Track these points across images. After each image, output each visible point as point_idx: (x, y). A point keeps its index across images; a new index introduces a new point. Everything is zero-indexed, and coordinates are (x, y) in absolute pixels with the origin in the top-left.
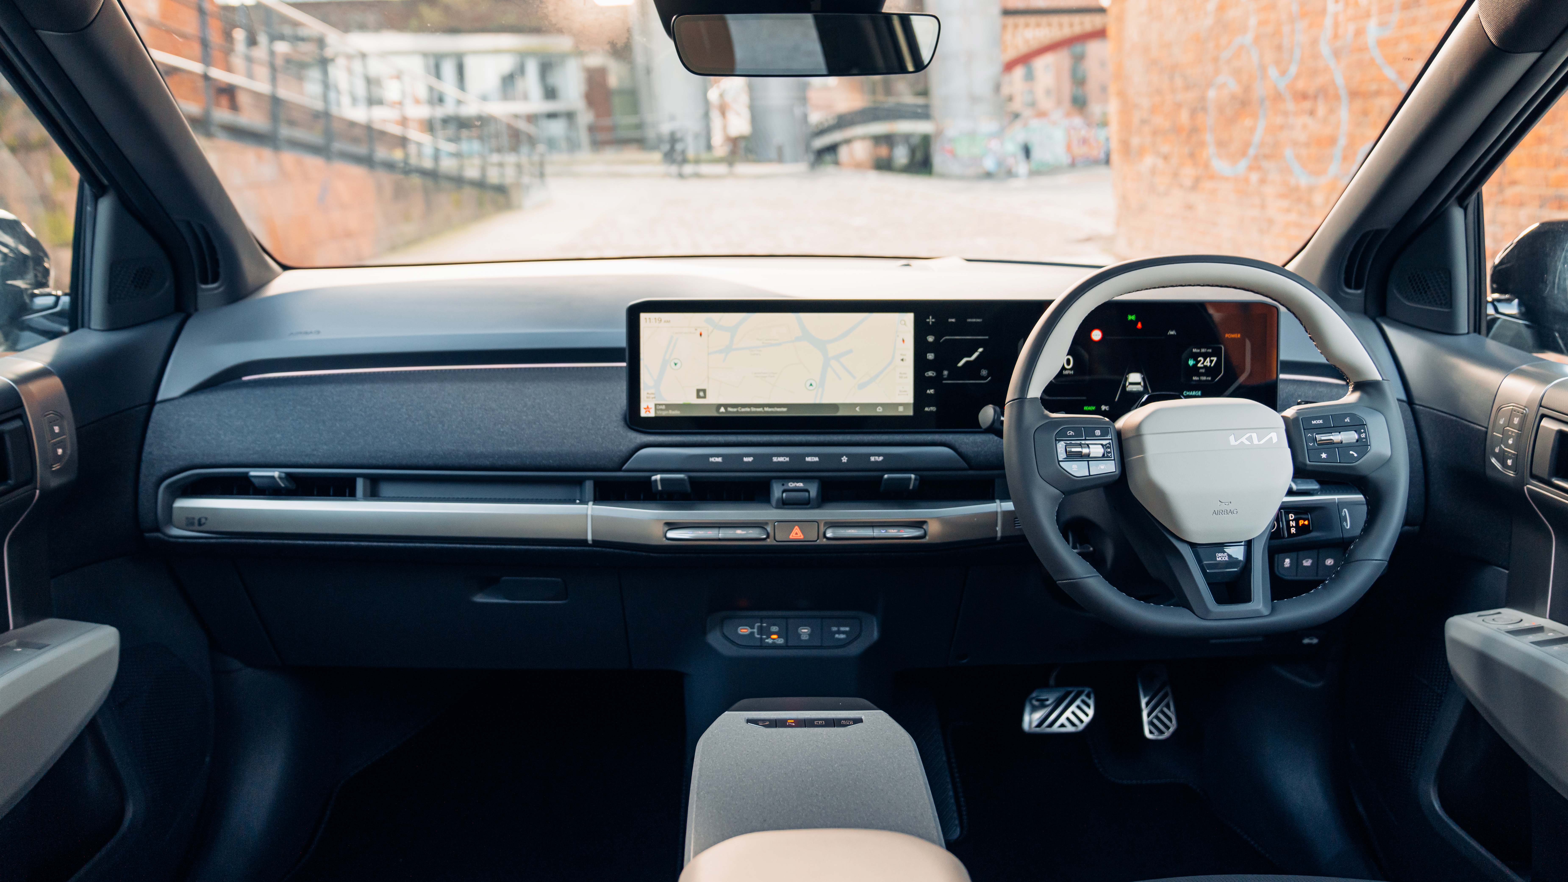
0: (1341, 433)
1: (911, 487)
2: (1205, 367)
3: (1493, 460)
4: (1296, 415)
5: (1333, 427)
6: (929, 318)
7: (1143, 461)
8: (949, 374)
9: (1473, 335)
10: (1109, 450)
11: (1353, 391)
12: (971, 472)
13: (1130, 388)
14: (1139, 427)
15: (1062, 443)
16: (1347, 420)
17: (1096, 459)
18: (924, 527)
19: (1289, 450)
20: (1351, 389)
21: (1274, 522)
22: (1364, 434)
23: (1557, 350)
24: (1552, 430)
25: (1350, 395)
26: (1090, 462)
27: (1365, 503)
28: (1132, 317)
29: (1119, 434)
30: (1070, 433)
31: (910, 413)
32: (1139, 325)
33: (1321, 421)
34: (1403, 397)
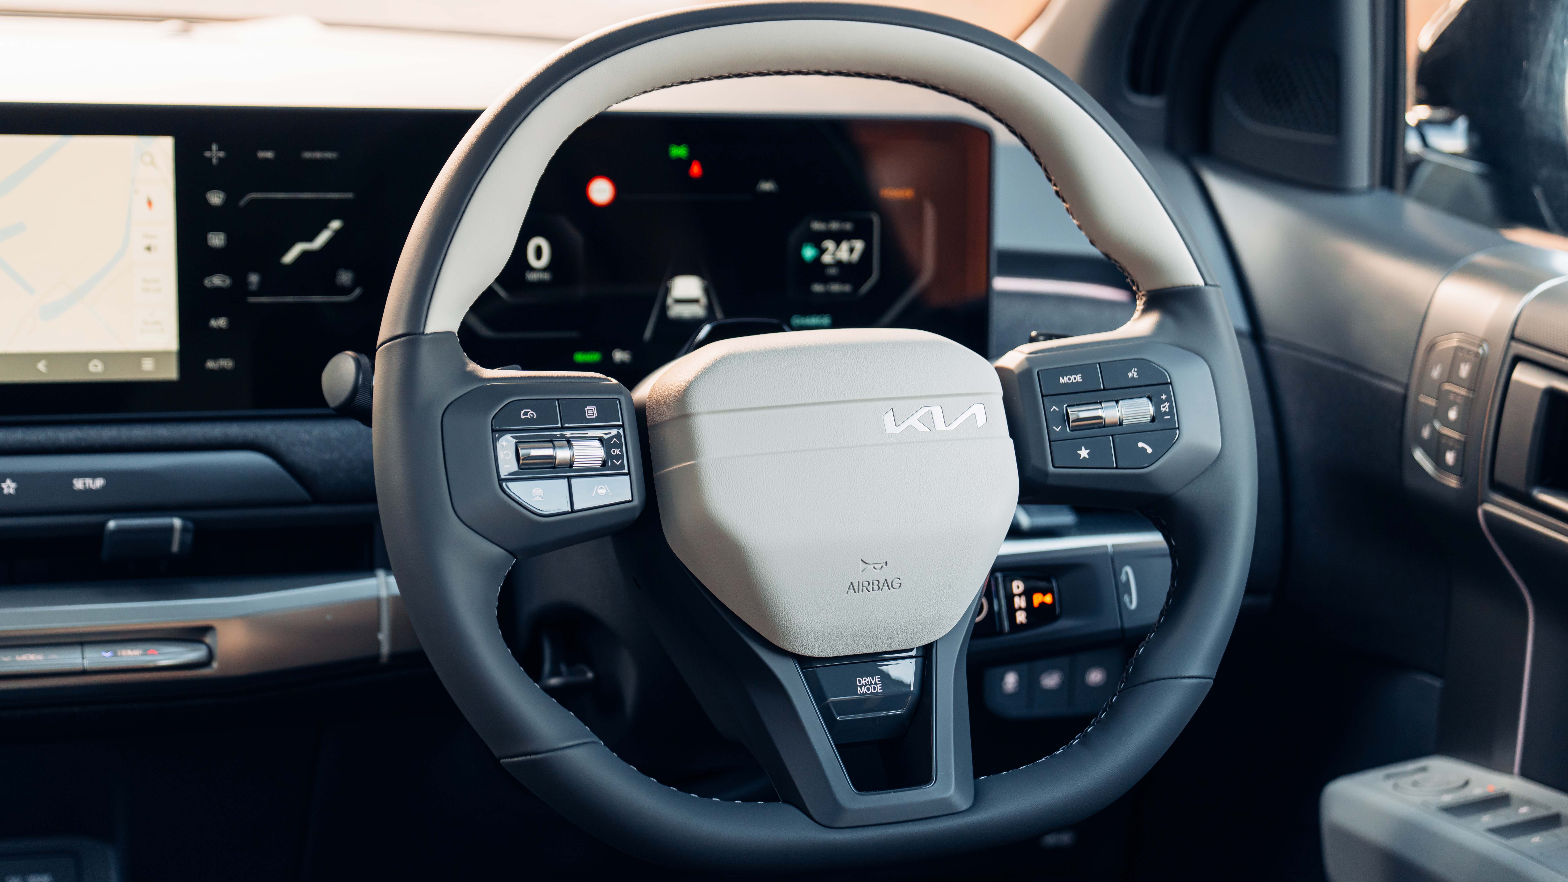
0: (1121, 402)
1: (175, 547)
2: (839, 264)
3: (1419, 455)
4: (1026, 365)
5: (1104, 389)
6: (210, 150)
7: (693, 475)
8: (262, 283)
9: (1381, 195)
10: (617, 452)
11: (1145, 311)
12: (315, 510)
13: (677, 311)
14: (682, 398)
15: (508, 437)
16: (1133, 374)
17: (587, 473)
18: (208, 639)
19: (1011, 442)
20: (1140, 305)
21: (980, 598)
22: (1167, 404)
23: (1538, 223)
24: (1534, 389)
25: (1139, 318)
26: (573, 481)
27: (1168, 552)
28: (679, 151)
29: (641, 413)
30: (526, 414)
31: (171, 372)
32: (696, 169)
33: (1078, 378)
34: (1243, 324)
